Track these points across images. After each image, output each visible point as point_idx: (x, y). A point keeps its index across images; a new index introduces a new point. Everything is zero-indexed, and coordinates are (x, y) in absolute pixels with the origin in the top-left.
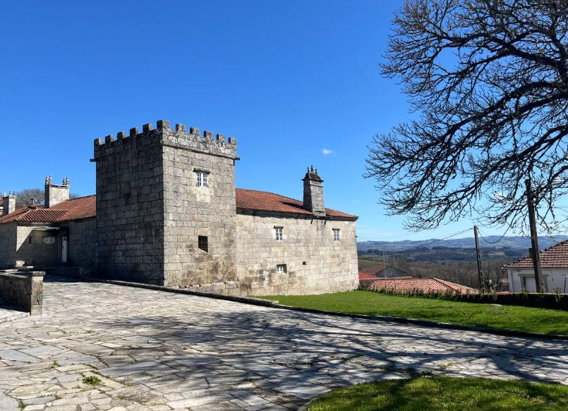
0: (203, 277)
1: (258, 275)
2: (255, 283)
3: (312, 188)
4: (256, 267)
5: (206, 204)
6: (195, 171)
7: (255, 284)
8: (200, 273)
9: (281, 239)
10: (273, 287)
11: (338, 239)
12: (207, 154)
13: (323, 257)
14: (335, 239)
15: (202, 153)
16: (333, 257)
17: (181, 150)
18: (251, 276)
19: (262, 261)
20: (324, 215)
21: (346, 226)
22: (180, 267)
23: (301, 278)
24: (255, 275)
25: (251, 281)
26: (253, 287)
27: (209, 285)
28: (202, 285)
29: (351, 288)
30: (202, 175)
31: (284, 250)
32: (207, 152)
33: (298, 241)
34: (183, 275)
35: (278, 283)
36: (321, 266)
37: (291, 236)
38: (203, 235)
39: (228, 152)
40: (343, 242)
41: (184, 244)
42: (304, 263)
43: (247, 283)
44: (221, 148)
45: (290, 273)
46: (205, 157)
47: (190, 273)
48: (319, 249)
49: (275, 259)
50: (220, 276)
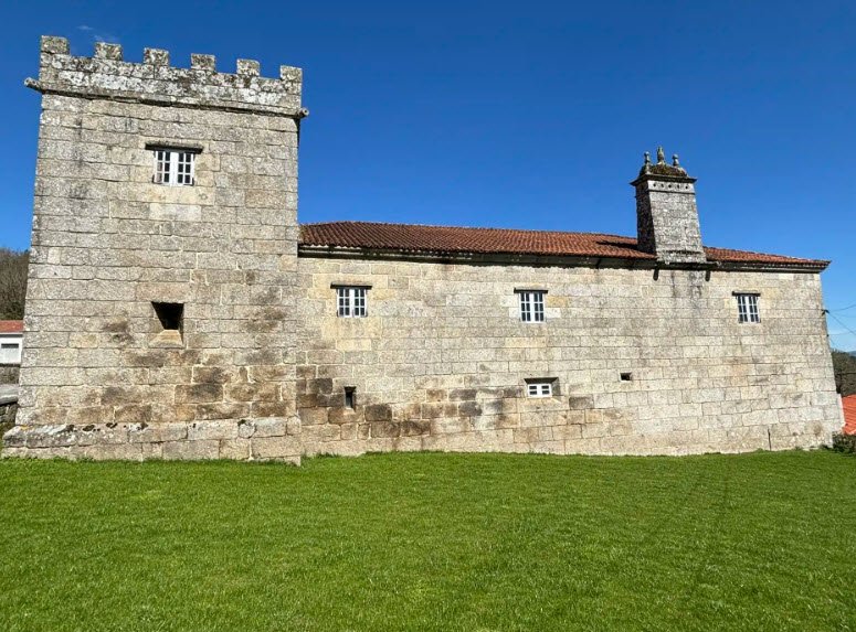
0: (158, 406)
1: (459, 402)
2: (448, 420)
3: (653, 197)
4: (451, 384)
5: (185, 225)
6: (149, 147)
7: (444, 423)
8: (150, 395)
9: (540, 317)
10: (510, 433)
11: (755, 318)
12: (195, 106)
13: (697, 364)
14: (743, 319)
15: (177, 105)
16: (735, 362)
17: (103, 102)
18: (435, 404)
19: (473, 369)
20: (702, 259)
21: (784, 286)
22: (77, 376)
23: (611, 414)
24: (446, 401)
25: (434, 414)
26: (440, 429)
27: (183, 425)
28: (150, 425)
29: (812, 443)
30: (174, 156)
31: (550, 345)
32: (192, 101)
33: (600, 323)
34: (90, 398)
35: (528, 423)
36: (690, 382)
37: (575, 311)
38: (167, 299)
39: (266, 100)
40: (772, 326)
41: (97, 323)
42: (625, 377)
43: (420, 419)
44: (245, 92)
45: (573, 401)
46: (185, 114)
47: (111, 395)
48: (683, 341)
49: (515, 366)
50: (226, 403)
